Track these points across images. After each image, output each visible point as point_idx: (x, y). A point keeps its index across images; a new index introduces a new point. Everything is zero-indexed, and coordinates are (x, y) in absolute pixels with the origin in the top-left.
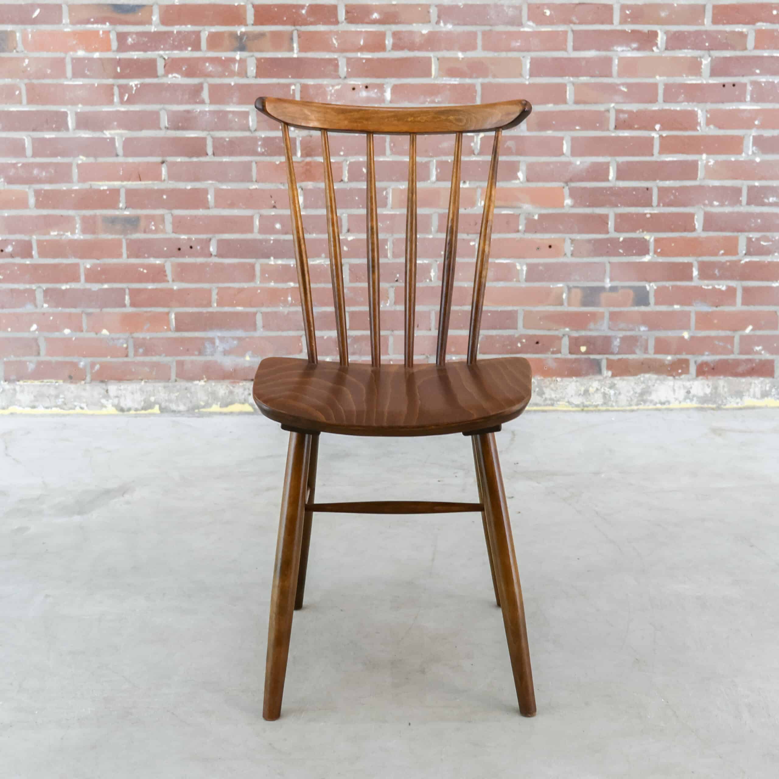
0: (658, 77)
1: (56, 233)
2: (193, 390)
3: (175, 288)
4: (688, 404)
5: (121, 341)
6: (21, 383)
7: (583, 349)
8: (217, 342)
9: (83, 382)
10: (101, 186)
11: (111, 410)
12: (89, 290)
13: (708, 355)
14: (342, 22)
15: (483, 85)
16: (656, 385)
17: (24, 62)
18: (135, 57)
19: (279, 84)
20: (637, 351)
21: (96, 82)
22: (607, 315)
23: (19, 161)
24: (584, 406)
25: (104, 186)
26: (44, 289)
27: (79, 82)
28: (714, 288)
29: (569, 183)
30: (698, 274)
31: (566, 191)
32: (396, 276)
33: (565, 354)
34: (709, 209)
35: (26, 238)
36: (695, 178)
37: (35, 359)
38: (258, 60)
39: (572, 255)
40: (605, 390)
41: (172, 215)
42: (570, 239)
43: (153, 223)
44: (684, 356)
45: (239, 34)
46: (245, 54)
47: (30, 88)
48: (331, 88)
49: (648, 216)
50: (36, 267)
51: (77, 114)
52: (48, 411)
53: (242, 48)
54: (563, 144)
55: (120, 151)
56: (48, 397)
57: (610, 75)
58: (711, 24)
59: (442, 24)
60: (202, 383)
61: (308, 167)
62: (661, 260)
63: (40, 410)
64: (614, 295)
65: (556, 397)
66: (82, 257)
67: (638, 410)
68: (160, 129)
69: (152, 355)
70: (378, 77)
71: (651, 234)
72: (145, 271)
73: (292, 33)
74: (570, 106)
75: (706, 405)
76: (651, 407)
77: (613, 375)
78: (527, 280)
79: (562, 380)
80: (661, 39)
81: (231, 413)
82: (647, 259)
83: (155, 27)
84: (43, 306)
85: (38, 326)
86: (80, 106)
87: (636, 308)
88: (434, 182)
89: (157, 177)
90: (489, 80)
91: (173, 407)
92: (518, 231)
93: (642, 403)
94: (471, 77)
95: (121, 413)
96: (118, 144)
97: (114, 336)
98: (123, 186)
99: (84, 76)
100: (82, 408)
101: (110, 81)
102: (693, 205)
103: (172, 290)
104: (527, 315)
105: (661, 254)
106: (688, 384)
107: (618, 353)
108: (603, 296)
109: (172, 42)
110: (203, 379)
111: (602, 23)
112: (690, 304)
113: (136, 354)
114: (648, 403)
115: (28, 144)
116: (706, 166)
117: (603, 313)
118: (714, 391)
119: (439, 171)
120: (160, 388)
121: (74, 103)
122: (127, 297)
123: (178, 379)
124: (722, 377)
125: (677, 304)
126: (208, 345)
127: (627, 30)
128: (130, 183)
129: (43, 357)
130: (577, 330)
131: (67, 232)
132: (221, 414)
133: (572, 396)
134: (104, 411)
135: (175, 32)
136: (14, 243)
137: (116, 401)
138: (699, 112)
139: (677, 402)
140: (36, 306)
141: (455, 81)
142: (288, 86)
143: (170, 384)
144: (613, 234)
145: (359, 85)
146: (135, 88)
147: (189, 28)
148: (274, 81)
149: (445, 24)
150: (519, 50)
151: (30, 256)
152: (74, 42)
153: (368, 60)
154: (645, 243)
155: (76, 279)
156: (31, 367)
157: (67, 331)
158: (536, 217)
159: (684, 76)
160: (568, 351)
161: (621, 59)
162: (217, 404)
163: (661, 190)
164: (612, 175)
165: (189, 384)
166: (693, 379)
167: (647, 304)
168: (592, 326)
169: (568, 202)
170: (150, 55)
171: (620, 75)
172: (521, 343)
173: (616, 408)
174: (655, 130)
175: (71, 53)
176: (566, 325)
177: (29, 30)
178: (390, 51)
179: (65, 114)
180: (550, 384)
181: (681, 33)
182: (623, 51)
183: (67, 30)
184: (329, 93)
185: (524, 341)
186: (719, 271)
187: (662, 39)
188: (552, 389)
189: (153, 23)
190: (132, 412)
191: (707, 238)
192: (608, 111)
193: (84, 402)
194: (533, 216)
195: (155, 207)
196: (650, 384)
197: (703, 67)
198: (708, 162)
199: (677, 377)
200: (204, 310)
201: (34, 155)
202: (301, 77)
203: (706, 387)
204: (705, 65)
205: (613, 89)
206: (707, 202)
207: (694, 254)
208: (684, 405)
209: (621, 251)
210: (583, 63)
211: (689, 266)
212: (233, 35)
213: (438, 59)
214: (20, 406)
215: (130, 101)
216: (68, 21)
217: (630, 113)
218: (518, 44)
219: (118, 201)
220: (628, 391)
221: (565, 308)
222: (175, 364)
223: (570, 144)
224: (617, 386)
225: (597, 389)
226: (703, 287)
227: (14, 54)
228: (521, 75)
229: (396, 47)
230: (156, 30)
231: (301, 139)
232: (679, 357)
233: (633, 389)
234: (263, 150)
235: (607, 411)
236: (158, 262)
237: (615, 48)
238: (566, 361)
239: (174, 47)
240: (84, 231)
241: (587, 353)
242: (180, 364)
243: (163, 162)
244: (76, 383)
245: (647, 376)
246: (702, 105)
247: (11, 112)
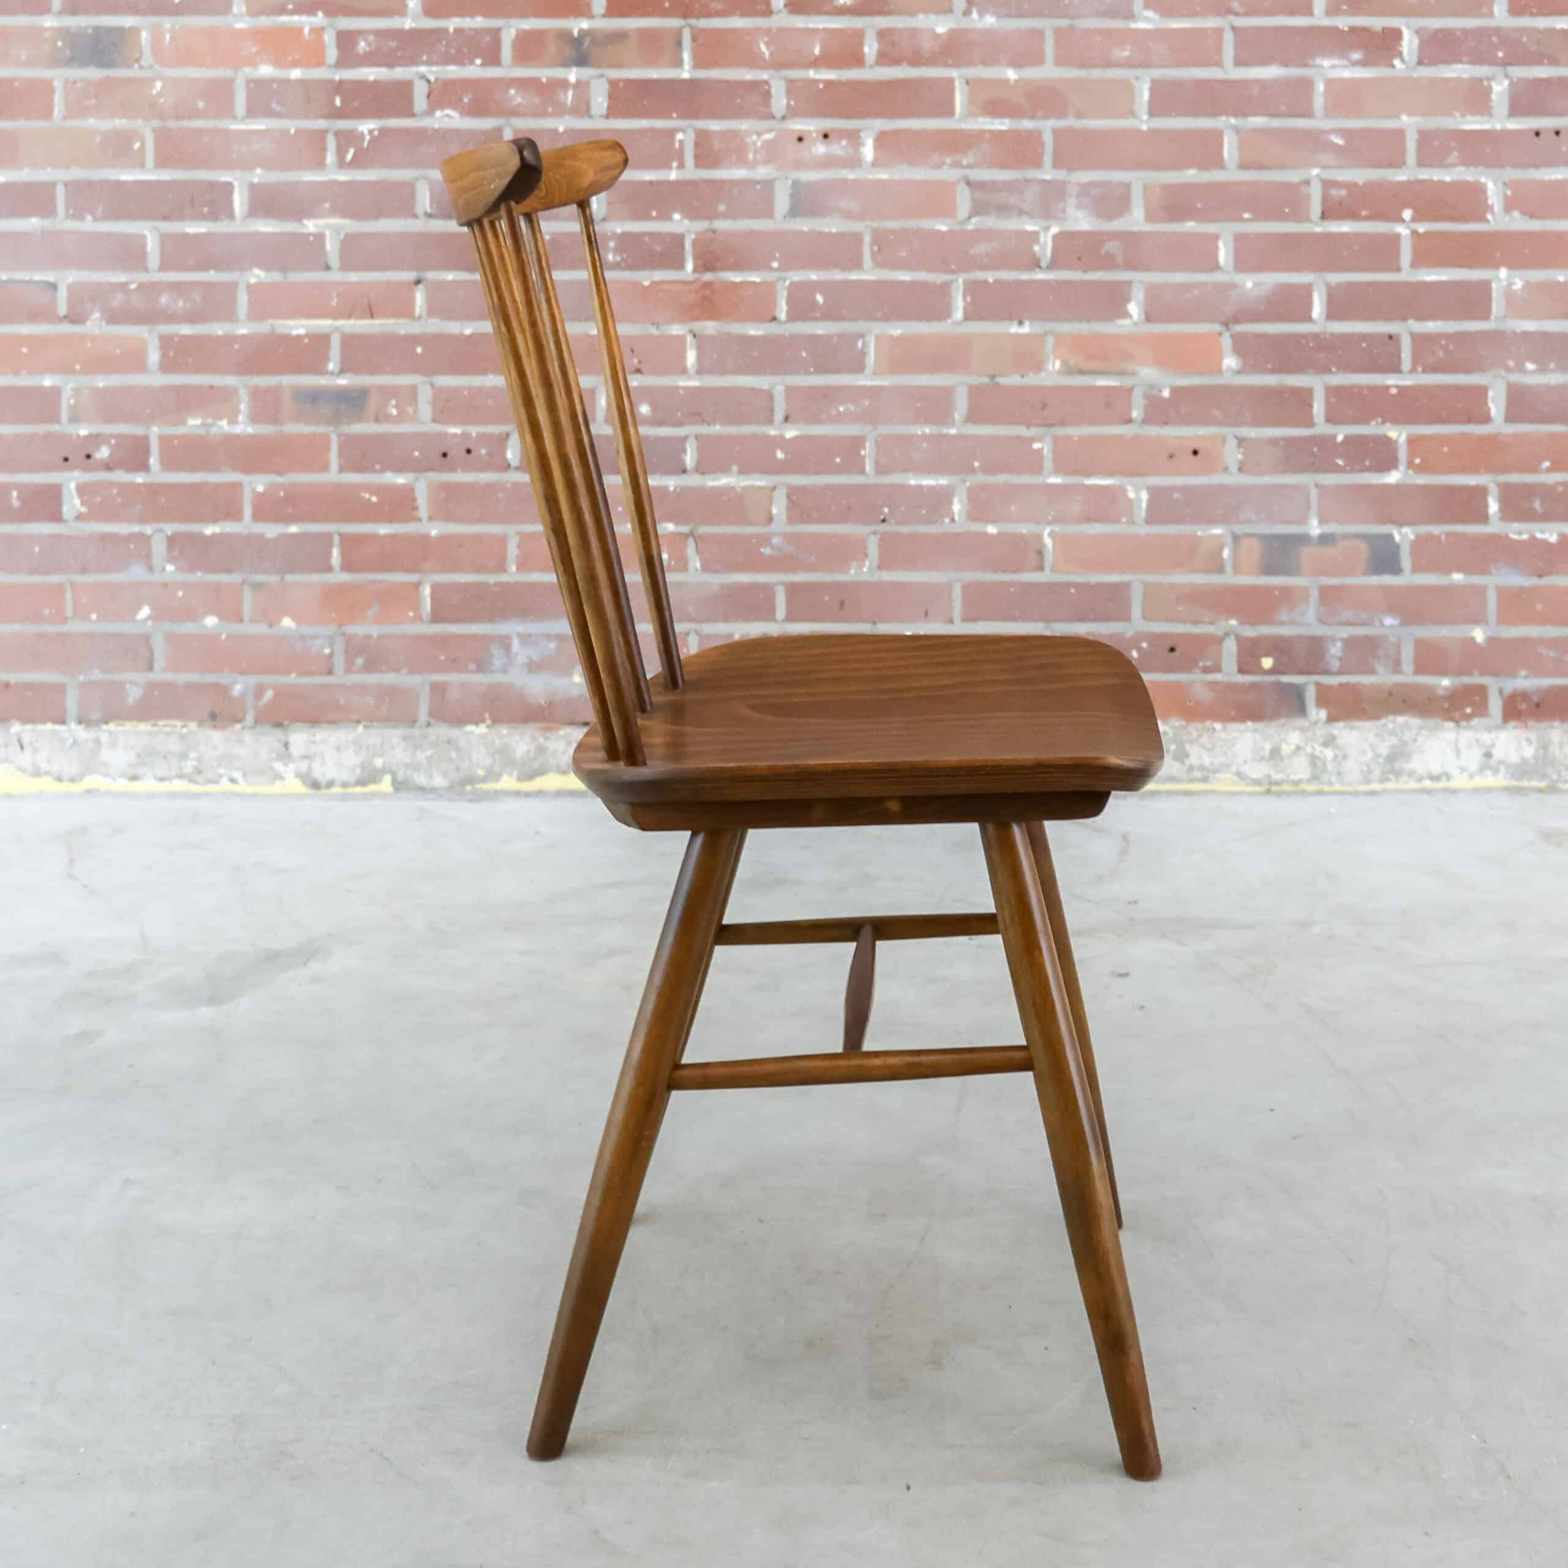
0: (1404, 118)
1: (198, 421)
2: (462, 743)
3: (434, 533)
4: (1488, 780)
5: (319, 641)
6: (111, 726)
7: (1267, 663)
8: (516, 644)
9: (238, 726)
10: (291, 328)
11: (295, 786)
12: (260, 537)
13: (1526, 677)
14: (780, 11)
15: (1056, 133)
16: (1420, 739)
17: (153, 87)
18: (372, 78)
19: (652, 130)
20: (1379, 668)
21: (292, 126)
22: (1314, 595)
23: (133, 279)
24: (1271, 783)
25: (298, 327)
26: (169, 533)
27: (260, 125)
28: (1533, 538)
29: (1231, 326)
30: (1500, 510)
31: (1226, 342)
32: (882, 513)
33: (1229, 673)
34: (1516, 378)
35: (138, 430)
36: (1486, 316)
37: (141, 677)
38: (613, 83)
39: (1240, 470)
40: (1313, 747)
41: (432, 385)
42: (1236, 437)
43: (394, 402)
44: (1476, 679)
45: (576, 33)
46: (586, 72)
47: (163, 138)
48: (755, 138)
49: (1394, 391)
50: (153, 490)
51: (253, 187)
52: (165, 787)
53: (582, 61)
54: (1217, 248)
55: (334, 260)
56: (165, 757)
57: (1308, 114)
58: (1506, 14)
59: (975, 15)
60: (482, 729)
61: (708, 292)
62: (1422, 480)
63: (148, 784)
64: (1326, 551)
65: (1212, 764)
66: (249, 470)
67: (1384, 791)
68: (415, 216)
69: (383, 672)
70: (850, 116)
71: (1398, 427)
72: (374, 499)
73: (679, 32)
74: (1231, 174)
75: (1525, 783)
76: (1413, 785)
77: (1332, 719)
78: (1148, 521)
79: (1224, 729)
80: (1409, 44)
81: (540, 794)
82: (1393, 478)
83: (413, 20)
84: (164, 569)
85: (153, 609)
86: (259, 171)
87: (1374, 580)
88: (958, 324)
89: (406, 311)
90: (1069, 122)
91: (421, 779)
92: (1129, 421)
93: (1391, 777)
94: (1032, 117)
95: (313, 792)
96: (331, 246)
97: (307, 630)
98: (336, 329)
99: (269, 113)
100: (233, 781)
101: (321, 124)
102: (1481, 369)
103: (426, 537)
104: (1150, 591)
105: (1422, 469)
106: (1486, 738)
107: (1340, 673)
108: (1306, 554)
109: (443, 49)
110: (483, 721)
111: (1292, 13)
112: (1484, 571)
113: (348, 671)
114: (1406, 778)
115: (152, 246)
116: (1509, 293)
117: (1305, 591)
118: (1541, 752)
119: (969, 299)
120: (395, 741)
121: (246, 165)
122: (336, 552)
123: (432, 721)
124: (1556, 724)
125: (1459, 569)
126: (496, 651)
127: (1341, 27)
128: (352, 322)
129: (161, 674)
130: (1253, 624)
131: (220, 418)
132: (518, 794)
133: (1245, 762)
134: (278, 788)
135: (451, 30)
136: (113, 441)
137: (303, 766)
138: (1490, 185)
139: (1465, 775)
140: (150, 569)
141: (1002, 125)
142: (671, 133)
143: (416, 732)
144: (1321, 427)
145: (810, 132)
146: (368, 138)
147: (479, 22)
148: (644, 123)
149: (981, 14)
150: (1127, 64)
151: (144, 467)
152: (254, 49)
153: (829, 83)
154: (1389, 444)
155: (233, 513)
156: (134, 694)
157: (211, 621)
158: (1166, 393)
159: (1458, 114)
160: (1235, 667)
161: (1329, 83)
162: (511, 774)
163: (1418, 339)
164: (1318, 309)
165: (454, 732)
166: (1498, 728)
167: (1397, 570)
168: (1284, 615)
169: (1230, 362)
170: (400, 73)
171: (1329, 113)
172: (1139, 649)
173: (1338, 787)
174: (1404, 221)
175: (247, 70)
176: (1231, 613)
177: (168, 26)
178: (871, 66)
179: (228, 187)
180: (1200, 736)
181: (1448, 33)
182: (1334, 67)
183: (239, 26)
184: (752, 148)
185: (1145, 645)
186: (1542, 505)
187: (1411, 42)
188: (1203, 747)
189: (410, 12)
190: (336, 790)
191: (1516, 436)
192: (1307, 182)
193: (238, 769)
194: (1160, 391)
195: (396, 371)
196: (1408, 736)
197: (1494, 97)
198: (1510, 285)
199: (1463, 723)
200: (491, 579)
201: (164, 267)
202: (695, 115)
203: (1525, 743)
204: (1498, 93)
205: (1315, 140)
206: (1511, 363)
207: (1492, 469)
208: (1481, 781)
209: (1340, 462)
210: (1256, 91)
211: (1480, 493)
212: (564, 36)
213: (967, 82)
214: (107, 775)
215: (358, 162)
216: (244, 9)
217: (1351, 186)
218: (1126, 53)
219: (326, 359)
220: (1363, 753)
221: (1229, 578)
222: (427, 689)
223: (1231, 246)
224: (1340, 741)
225: (1298, 748)
226: (1512, 536)
227: (133, 72)
228: (1132, 114)
229: (884, 58)
230: (413, 25)
231: (693, 236)
232: (1466, 680)
233: (1373, 746)
234: (618, 258)
235: (1320, 793)
236: (401, 480)
237: (1318, 61)
238: (1232, 687)
239: (447, 59)
240: (255, 418)
241: (1273, 671)
242: (439, 690)
243: (418, 282)
244: (224, 728)
245: (1401, 719)
246: (1496, 172)
247: (124, 183)
